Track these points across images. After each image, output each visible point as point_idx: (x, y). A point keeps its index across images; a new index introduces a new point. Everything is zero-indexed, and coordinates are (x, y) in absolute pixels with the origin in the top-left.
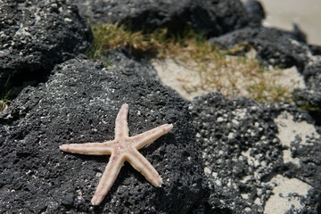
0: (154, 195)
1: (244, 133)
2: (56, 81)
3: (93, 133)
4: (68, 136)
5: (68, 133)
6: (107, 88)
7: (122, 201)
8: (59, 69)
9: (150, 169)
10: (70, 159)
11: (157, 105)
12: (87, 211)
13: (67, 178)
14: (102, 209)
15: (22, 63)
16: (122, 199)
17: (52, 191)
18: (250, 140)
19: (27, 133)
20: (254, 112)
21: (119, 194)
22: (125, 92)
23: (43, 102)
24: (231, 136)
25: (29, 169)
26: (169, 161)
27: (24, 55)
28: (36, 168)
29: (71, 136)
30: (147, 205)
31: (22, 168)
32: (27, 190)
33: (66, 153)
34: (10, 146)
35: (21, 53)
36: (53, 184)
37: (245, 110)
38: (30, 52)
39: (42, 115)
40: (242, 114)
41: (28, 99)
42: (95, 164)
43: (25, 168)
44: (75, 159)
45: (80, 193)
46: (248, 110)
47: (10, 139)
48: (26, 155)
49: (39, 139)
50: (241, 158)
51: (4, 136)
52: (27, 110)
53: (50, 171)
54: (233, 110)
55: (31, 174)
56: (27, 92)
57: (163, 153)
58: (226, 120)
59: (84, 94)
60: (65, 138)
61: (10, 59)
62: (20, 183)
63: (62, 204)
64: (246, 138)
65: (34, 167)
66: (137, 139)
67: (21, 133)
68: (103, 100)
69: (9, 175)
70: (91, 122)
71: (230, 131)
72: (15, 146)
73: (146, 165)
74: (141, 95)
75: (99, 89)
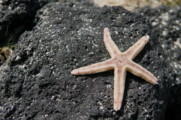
0: (154, 91)
1: (172, 29)
2: (45, 23)
3: (92, 55)
4: (74, 63)
5: (73, 60)
6: (85, 20)
7: (135, 102)
8: (41, 13)
9: (147, 73)
10: (82, 80)
11: (127, 24)
12: (112, 116)
13: (86, 94)
14: (123, 112)
15: (13, 15)
16: (135, 101)
17: (78, 107)
18: (177, 33)
19: (40, 68)
20: (173, 14)
21: (131, 97)
22: (99, 19)
23: (42, 41)
24: (164, 33)
25: (52, 95)
26: (154, 63)
27: (13, 9)
28: (57, 93)
29: (76, 62)
30: (152, 100)
31: (46, 96)
32: (58, 112)
33: (77, 76)
34: (30, 81)
35: (10, 8)
36: (77, 102)
37: (167, 14)
38: (17, 5)
39: (46, 52)
40: (166, 17)
41: (30, 42)
42: (102, 79)
43: (49, 95)
44: (86, 79)
45: (101, 104)
46: (169, 13)
47: (29, 76)
48: (46, 85)
49: (52, 70)
50: (175, 47)
51: (23, 75)
52: (33, 50)
53: (71, 93)
54: (159, 15)
55: (55, 99)
56: (26, 36)
57: (148, 58)
58: (158, 23)
59: (71, 28)
60: (72, 65)
61: (4, 14)
62: (51, 108)
63: (91, 116)
64: (174, 33)
65: (56, 93)
66: (129, 53)
67: (36, 69)
68: (87, 29)
69: (38, 104)
70: (86, 47)
71: (163, 30)
72: (35, 80)
73: (143, 71)
74: (112, 19)
75: (80, 21)
